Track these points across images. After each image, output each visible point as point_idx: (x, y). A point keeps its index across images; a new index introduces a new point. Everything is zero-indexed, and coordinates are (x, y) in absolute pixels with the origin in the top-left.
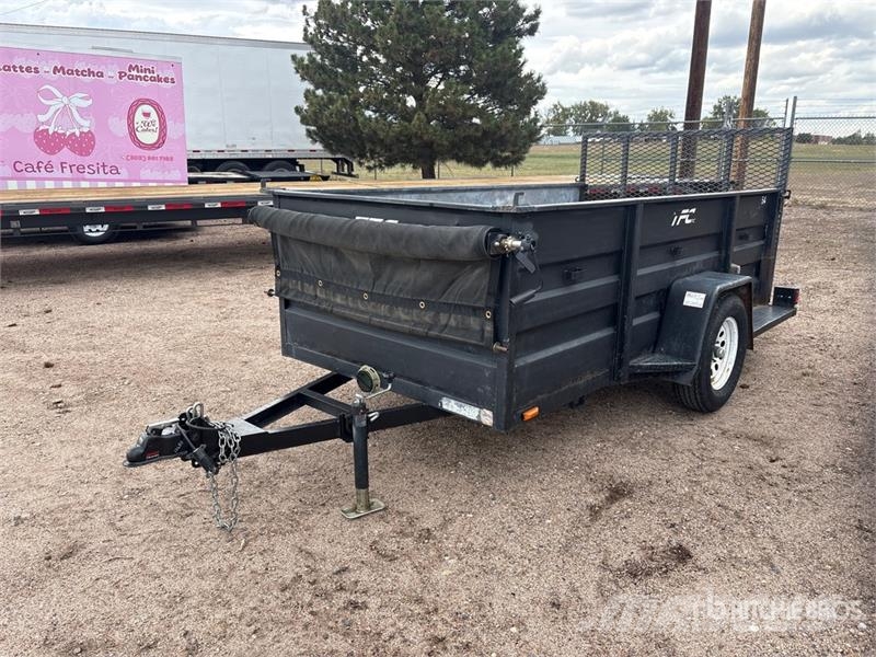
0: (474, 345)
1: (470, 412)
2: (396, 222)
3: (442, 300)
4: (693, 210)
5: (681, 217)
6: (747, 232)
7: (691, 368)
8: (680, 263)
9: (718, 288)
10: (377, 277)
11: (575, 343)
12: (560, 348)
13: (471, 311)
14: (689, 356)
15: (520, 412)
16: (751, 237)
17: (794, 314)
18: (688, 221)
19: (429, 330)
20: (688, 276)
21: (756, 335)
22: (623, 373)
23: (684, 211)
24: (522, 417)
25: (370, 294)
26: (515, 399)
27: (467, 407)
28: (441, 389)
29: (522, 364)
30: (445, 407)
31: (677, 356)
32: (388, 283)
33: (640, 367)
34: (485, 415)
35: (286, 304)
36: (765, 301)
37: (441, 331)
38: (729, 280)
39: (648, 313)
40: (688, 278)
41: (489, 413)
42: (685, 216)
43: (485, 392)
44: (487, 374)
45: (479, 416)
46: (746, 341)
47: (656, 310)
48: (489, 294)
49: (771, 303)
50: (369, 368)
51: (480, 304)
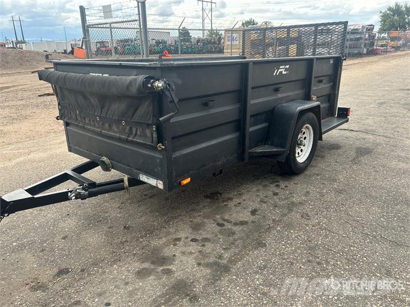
0: (149, 145)
1: (153, 182)
2: (108, 75)
3: (132, 120)
4: (288, 67)
5: (280, 70)
6: (322, 78)
7: (284, 152)
8: (280, 95)
9: (299, 108)
10: (102, 108)
11: (214, 142)
12: (204, 145)
13: (146, 126)
14: (282, 146)
15: (179, 181)
16: (324, 81)
17: (347, 121)
18: (284, 73)
19: (128, 137)
20: (284, 103)
21: (324, 134)
22: (247, 156)
23: (281, 67)
24: (180, 183)
25: (100, 117)
26: (174, 174)
27: (151, 179)
28: (139, 170)
29: (178, 155)
30: (141, 179)
31: (277, 146)
32: (108, 110)
33: (256, 153)
34: (160, 183)
35: (67, 124)
36: (332, 115)
37: (133, 138)
38: (307, 104)
39: (261, 124)
40: (284, 104)
41: (161, 182)
42: (282, 70)
43: (158, 171)
44: (158, 161)
45: (157, 184)
46: (318, 136)
47: (267, 122)
48: (153, 116)
49: (336, 116)
50: (105, 158)
51: (150, 122)
